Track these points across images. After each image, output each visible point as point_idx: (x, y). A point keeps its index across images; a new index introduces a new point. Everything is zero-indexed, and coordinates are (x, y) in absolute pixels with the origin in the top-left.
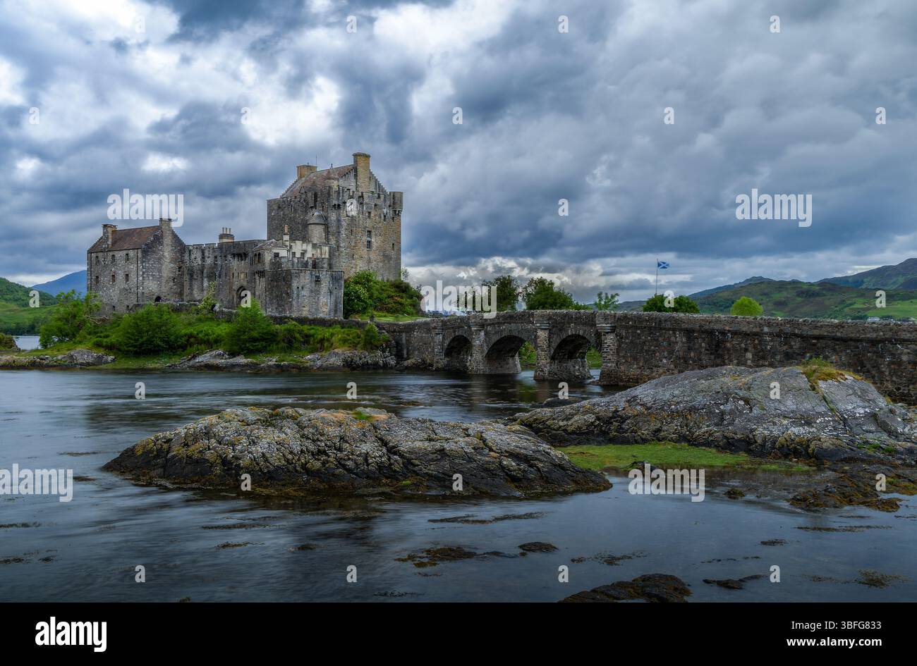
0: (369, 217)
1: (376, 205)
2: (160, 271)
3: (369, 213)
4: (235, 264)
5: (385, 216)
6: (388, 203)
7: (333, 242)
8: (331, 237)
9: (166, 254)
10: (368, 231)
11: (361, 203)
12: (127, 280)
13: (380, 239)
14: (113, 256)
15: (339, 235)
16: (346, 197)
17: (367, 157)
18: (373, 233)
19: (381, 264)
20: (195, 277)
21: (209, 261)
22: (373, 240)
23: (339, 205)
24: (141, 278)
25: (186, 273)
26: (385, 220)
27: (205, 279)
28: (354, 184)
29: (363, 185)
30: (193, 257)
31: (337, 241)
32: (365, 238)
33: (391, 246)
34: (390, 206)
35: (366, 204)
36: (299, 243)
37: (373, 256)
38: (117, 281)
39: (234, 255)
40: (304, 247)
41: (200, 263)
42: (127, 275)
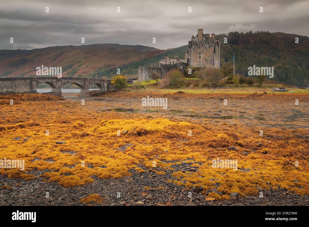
0: (200, 48)
1: (202, 44)
5: (206, 47)
10: (199, 53)
11: (197, 45)
13: (204, 55)
15: (191, 55)
16: (192, 44)
17: (202, 30)
19: (204, 63)
22: (201, 55)
26: (206, 49)
29: (200, 39)
31: (191, 57)
32: (198, 55)
33: (209, 56)
34: (208, 44)
36: (172, 59)
40: (174, 60)
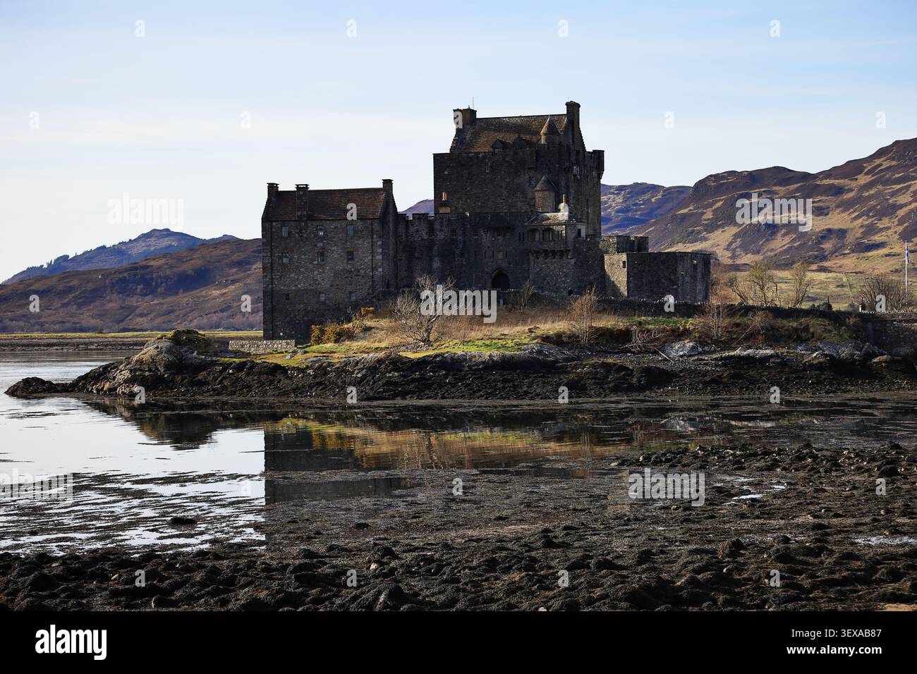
3: (587, 177)
4: (486, 238)
5: (594, 181)
9: (391, 225)
13: (592, 209)
17: (578, 106)
18: (589, 203)
20: (417, 255)
21: (441, 236)
23: (569, 168)
26: (594, 185)
27: (436, 259)
28: (571, 141)
30: (412, 229)
33: (597, 218)
35: (587, 165)
38: (329, 260)
39: (488, 229)
41: (425, 237)
42: (350, 253)
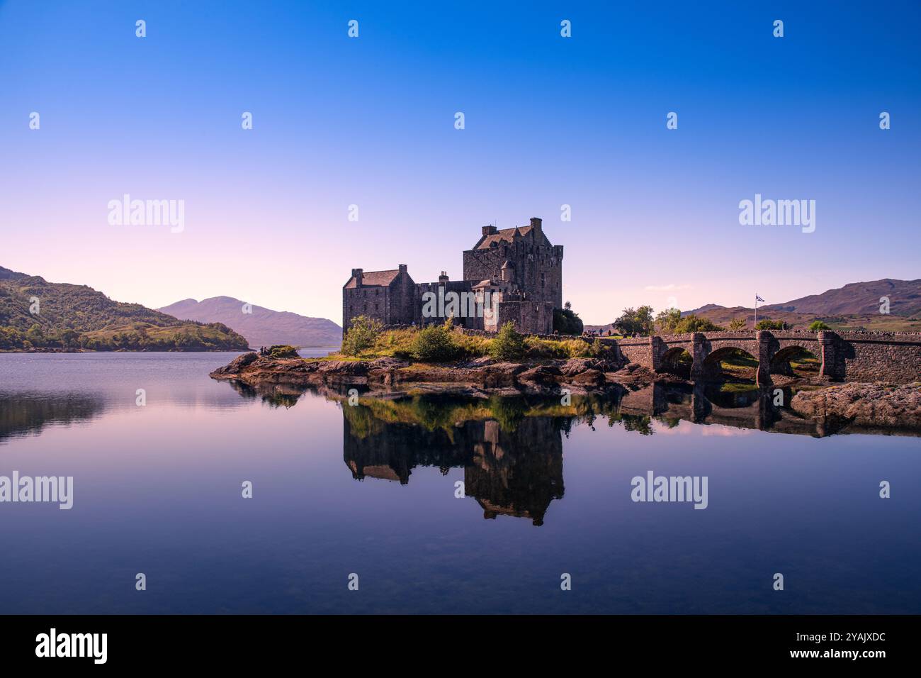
2: (400, 302)
3: (543, 261)
6: (554, 253)
7: (520, 282)
8: (518, 278)
9: (404, 290)
12: (377, 308)
14: (365, 291)
18: (545, 276)
23: (524, 255)
24: (389, 307)
25: (415, 303)
28: (531, 240)
30: (421, 292)
35: (541, 254)
37: (545, 292)
38: (368, 309)
39: (455, 291)
42: (377, 305)
